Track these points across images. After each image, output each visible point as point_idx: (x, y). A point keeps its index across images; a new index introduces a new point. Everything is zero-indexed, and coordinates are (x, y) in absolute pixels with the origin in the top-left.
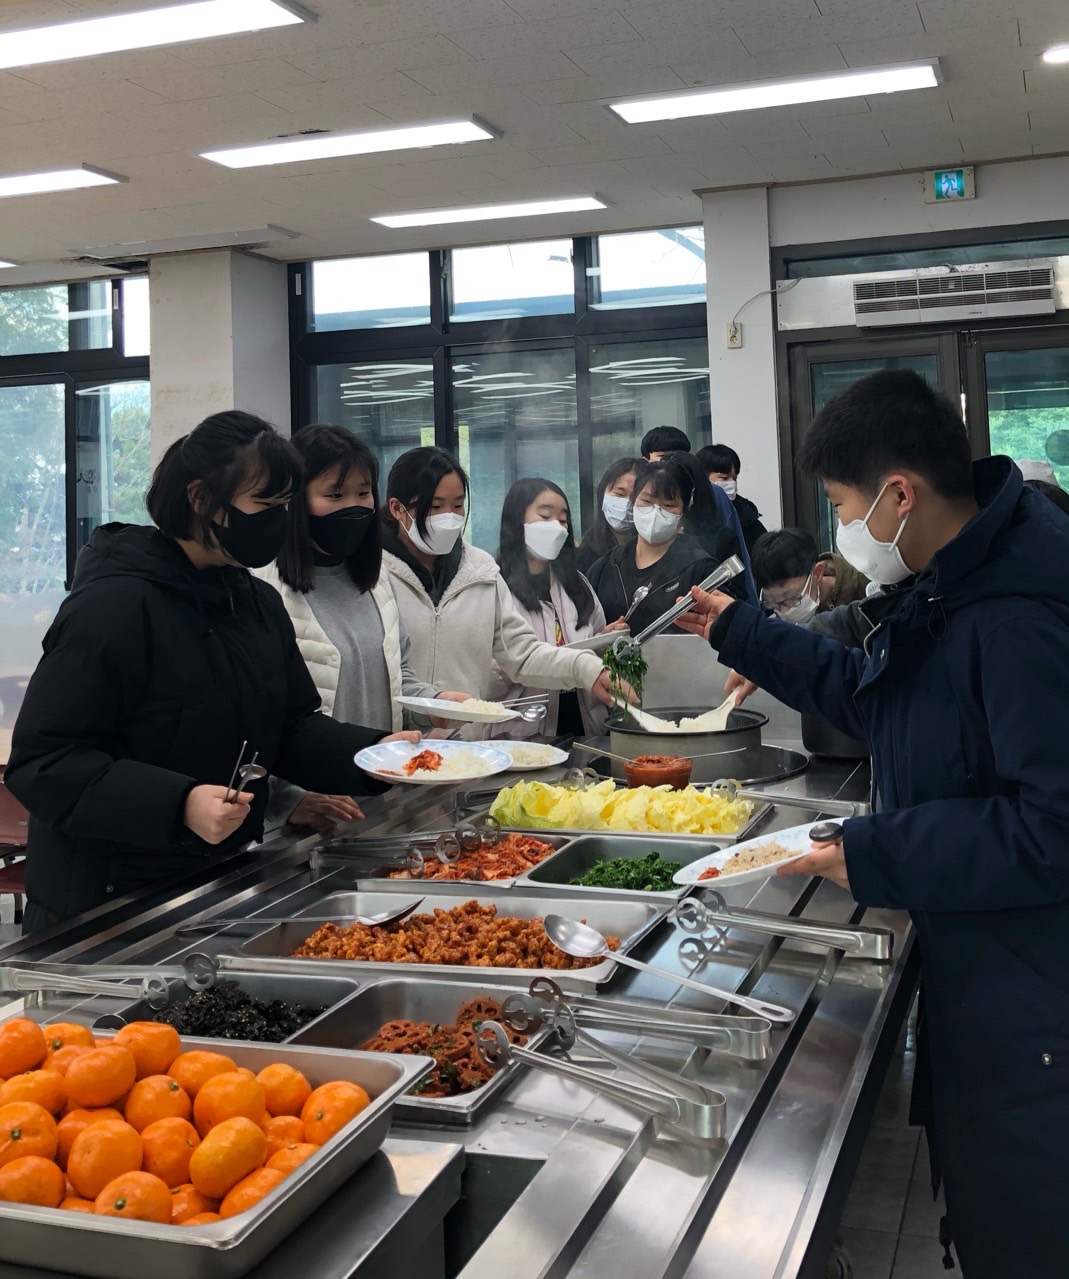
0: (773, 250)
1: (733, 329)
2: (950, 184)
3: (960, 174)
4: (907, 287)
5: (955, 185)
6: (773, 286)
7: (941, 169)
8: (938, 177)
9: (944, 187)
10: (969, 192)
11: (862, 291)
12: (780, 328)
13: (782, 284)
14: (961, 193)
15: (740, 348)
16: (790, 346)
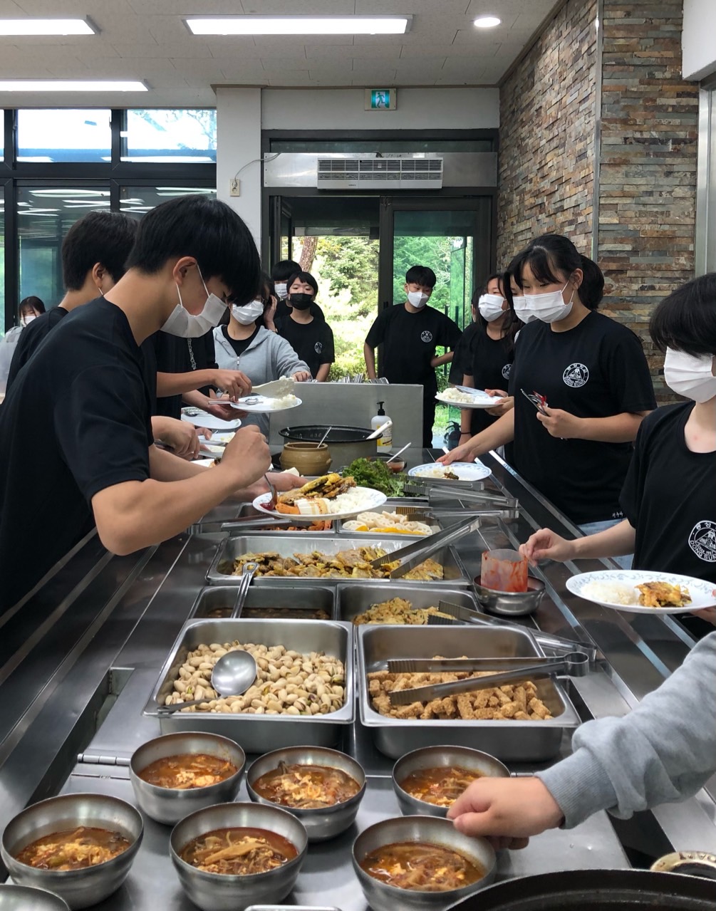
0: (263, 132)
1: (235, 183)
2: (381, 99)
3: (387, 92)
5: (384, 100)
6: (262, 157)
7: (375, 89)
8: (374, 93)
9: (377, 100)
10: (392, 106)
11: (323, 164)
12: (265, 185)
13: (268, 155)
14: (387, 106)
15: (238, 196)
16: (271, 198)
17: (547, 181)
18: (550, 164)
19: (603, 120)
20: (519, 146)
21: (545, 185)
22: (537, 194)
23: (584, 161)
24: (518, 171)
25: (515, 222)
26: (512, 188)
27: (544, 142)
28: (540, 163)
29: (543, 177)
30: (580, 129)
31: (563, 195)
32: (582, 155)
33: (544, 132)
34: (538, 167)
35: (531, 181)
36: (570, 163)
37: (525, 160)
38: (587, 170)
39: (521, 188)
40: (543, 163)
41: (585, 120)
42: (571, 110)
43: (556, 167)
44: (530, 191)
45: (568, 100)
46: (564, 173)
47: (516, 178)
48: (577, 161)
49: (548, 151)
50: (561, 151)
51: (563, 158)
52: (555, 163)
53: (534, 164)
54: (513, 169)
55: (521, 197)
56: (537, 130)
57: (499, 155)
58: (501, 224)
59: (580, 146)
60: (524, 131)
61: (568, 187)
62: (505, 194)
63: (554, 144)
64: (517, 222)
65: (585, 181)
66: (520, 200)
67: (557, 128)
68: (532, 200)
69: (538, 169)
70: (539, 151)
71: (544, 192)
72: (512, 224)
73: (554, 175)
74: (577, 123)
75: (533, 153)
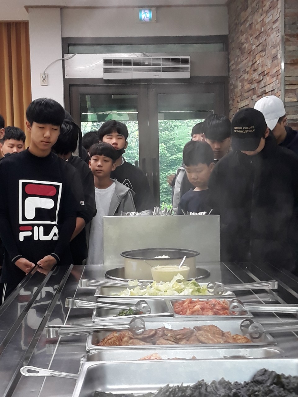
0: (64, 40)
1: (44, 76)
4: (127, 62)
6: (63, 57)
7: (142, 8)
8: (140, 11)
9: (143, 16)
11: (107, 62)
12: (66, 77)
13: (67, 56)
15: (47, 85)
16: (71, 86)
17: (256, 73)
18: (258, 62)
19: (286, 35)
20: (240, 49)
21: (256, 76)
22: (251, 82)
23: (276, 61)
24: (240, 66)
25: (239, 100)
26: (237, 77)
27: (254, 47)
28: (252, 60)
29: (255, 70)
30: (274, 40)
31: (266, 82)
32: (275, 57)
33: (254, 40)
34: (251, 64)
35: (248, 73)
36: (269, 62)
37: (244, 58)
38: (278, 67)
39: (242, 77)
40: (254, 62)
41: (276, 34)
42: (269, 27)
43: (261, 64)
44: (247, 79)
45: (267, 20)
46: (265, 68)
47: (239, 70)
48: (272, 61)
49: (257, 53)
50: (264, 53)
51: (265, 59)
52: (261, 61)
53: (249, 61)
54: (237, 64)
55: (242, 84)
56: (250, 39)
57: (229, 54)
58: (231, 102)
59: (274, 52)
60: (243, 38)
61: (268, 78)
62: (232, 81)
63: (260, 48)
64: (241, 101)
65: (277, 74)
66: (242, 85)
67: (261, 38)
68: (248, 86)
69: (252, 65)
70: (252, 53)
71: (255, 80)
72: (238, 102)
73: (260, 70)
74: (272, 36)
75: (249, 54)
